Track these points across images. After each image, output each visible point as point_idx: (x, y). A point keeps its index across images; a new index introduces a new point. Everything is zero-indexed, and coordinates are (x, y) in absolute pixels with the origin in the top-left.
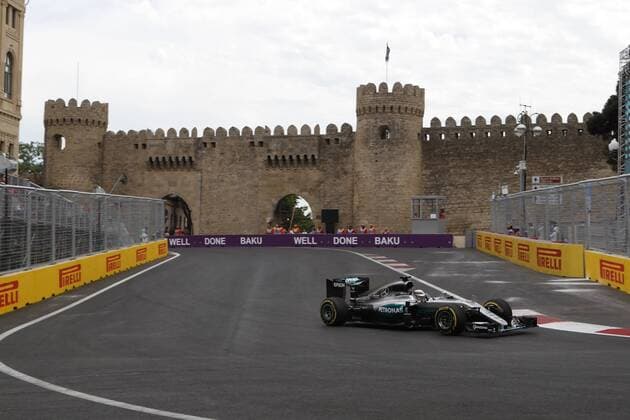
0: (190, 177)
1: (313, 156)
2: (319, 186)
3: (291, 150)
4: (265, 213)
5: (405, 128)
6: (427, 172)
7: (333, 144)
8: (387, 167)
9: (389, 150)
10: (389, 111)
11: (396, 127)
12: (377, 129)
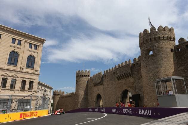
1: (129, 72)
5: (160, 47)
6: (182, 68)
7: (136, 66)
8: (152, 68)
9: (152, 60)
10: (150, 41)
11: (154, 47)
12: (145, 51)
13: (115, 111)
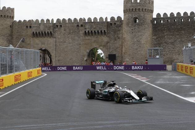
0: (51, 40)
1: (105, 31)
2: (107, 44)
3: (94, 28)
4: (84, 56)
5: (145, 18)
6: (155, 37)
7: (113, 25)
8: (137, 35)
9: (138, 28)
10: (138, 10)
11: (141, 18)
12: (132, 18)
13: (102, 68)
